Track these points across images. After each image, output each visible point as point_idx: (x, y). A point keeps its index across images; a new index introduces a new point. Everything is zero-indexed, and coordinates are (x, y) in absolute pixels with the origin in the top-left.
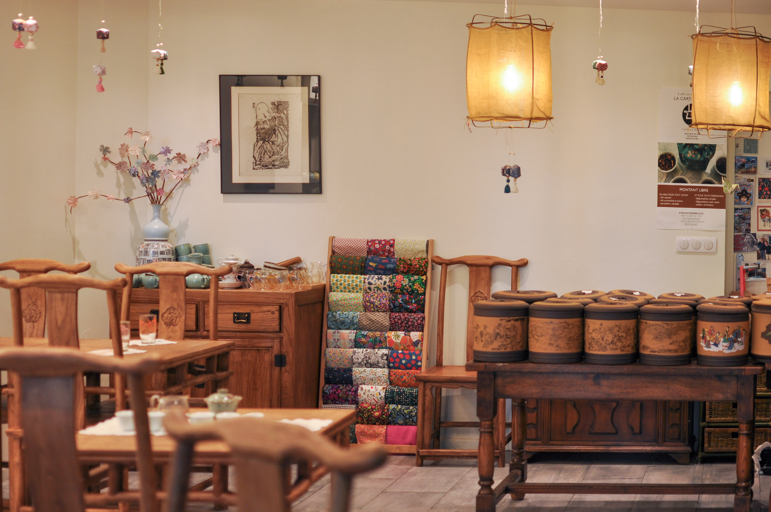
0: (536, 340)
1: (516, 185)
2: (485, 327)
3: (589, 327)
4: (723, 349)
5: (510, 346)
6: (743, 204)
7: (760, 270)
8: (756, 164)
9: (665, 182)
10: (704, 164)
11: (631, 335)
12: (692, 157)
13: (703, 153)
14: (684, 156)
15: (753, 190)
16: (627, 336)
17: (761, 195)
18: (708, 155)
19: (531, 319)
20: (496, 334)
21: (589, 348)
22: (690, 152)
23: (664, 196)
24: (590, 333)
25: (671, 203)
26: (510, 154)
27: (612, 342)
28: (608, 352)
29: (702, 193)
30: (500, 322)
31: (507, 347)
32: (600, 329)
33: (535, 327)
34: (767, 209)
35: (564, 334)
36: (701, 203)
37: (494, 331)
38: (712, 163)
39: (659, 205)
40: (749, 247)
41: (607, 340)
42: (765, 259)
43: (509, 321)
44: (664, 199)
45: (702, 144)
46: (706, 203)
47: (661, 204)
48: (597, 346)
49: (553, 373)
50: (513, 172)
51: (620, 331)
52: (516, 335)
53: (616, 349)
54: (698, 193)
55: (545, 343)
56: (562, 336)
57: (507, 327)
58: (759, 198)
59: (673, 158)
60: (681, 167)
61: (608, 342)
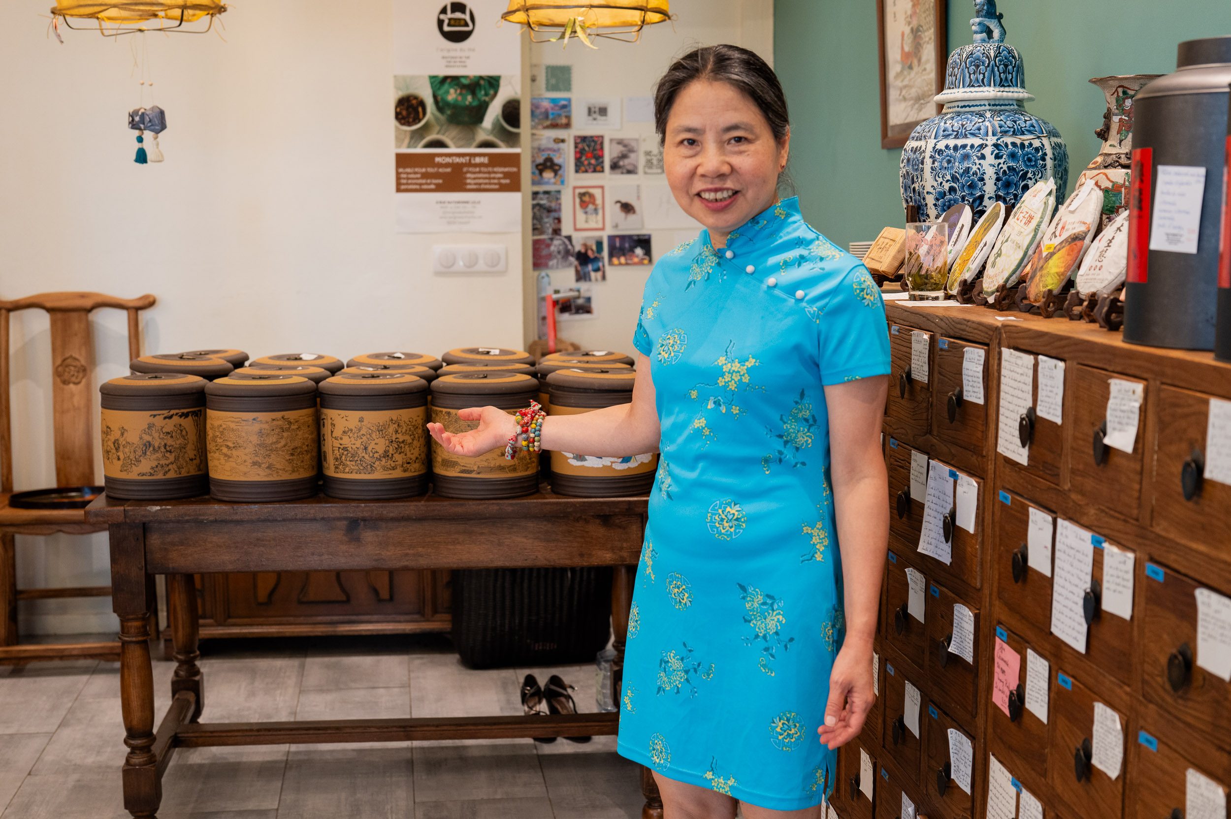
0: (226, 455)
1: (158, 148)
2: (123, 431)
3: (333, 425)
4: (612, 463)
5: (173, 467)
6: (547, 183)
7: (580, 301)
8: (570, 111)
9: (409, 147)
10: (477, 114)
11: (419, 438)
12: (456, 100)
13: (477, 91)
14: (443, 99)
15: (564, 159)
16: (413, 440)
17: (579, 167)
18: (486, 95)
19: (209, 412)
20: (145, 445)
21: (336, 468)
22: (452, 91)
23: (408, 173)
24: (336, 439)
25: (421, 184)
26: (143, 84)
27: (386, 455)
28: (379, 475)
29: (476, 165)
30: (151, 420)
31: (169, 470)
32: (359, 430)
33: (221, 429)
34: (592, 191)
35: (283, 442)
36: (475, 184)
37: (141, 438)
38: (494, 111)
39: (398, 190)
40: (560, 260)
41: (373, 451)
42: (590, 280)
43: (170, 417)
44: (408, 179)
45: (475, 77)
46: (486, 184)
47: (403, 187)
48: (354, 463)
49: (266, 520)
50: (150, 121)
51: (399, 432)
52: (186, 444)
53: (394, 468)
54: (470, 164)
55: (245, 461)
56: (279, 446)
57: (164, 430)
58: (577, 171)
59: (422, 104)
60: (437, 119)
61: (376, 455)
